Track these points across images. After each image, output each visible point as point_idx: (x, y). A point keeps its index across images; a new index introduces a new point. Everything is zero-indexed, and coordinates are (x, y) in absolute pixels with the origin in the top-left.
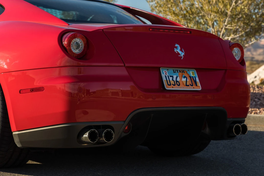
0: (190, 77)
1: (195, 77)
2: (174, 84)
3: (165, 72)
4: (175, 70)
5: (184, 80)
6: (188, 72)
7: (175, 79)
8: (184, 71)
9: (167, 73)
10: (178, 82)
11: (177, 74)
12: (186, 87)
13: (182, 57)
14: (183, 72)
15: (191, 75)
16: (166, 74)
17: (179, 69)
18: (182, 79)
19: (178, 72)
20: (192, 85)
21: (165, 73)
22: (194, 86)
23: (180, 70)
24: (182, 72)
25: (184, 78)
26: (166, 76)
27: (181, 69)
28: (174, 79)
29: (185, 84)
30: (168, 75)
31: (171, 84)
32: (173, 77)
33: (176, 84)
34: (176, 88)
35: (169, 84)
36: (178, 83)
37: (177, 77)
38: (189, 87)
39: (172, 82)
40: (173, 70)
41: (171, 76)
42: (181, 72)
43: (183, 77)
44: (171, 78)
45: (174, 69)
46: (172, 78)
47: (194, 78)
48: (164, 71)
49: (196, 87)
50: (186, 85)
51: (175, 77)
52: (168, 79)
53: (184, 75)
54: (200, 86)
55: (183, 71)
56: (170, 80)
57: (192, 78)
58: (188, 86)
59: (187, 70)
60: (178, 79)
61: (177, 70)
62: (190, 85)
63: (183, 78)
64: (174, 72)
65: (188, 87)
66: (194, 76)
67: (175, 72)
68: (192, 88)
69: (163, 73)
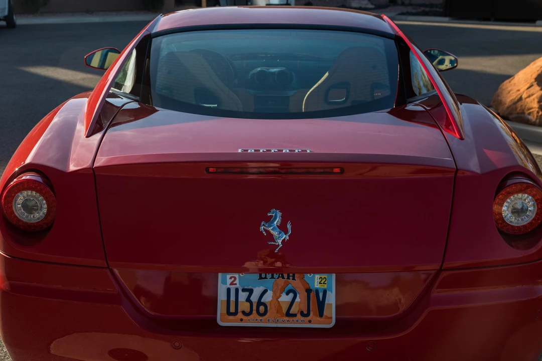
0: (309, 291)
1: (325, 292)
2: (248, 310)
3: (233, 279)
5: (285, 298)
7: (254, 298)
9: (237, 282)
10: (265, 305)
11: (269, 282)
12: (287, 319)
13: (279, 245)
14: (291, 278)
15: (316, 284)
16: (232, 284)
18: (280, 296)
19: (272, 278)
20: (305, 312)
21: (229, 281)
22: (311, 317)
24: (288, 278)
25: (287, 294)
26: (229, 290)
28: (252, 298)
29: (285, 310)
30: (238, 286)
31: (240, 309)
32: (251, 291)
33: (254, 312)
34: (253, 322)
35: (232, 310)
36: (262, 308)
37: (265, 291)
38: (295, 319)
39: (244, 306)
41: (244, 290)
42: (283, 278)
43: (286, 289)
44: (243, 296)
46: (247, 294)
47: (321, 295)
48: (228, 276)
49: (319, 319)
50: (288, 314)
51: (257, 291)
52: (233, 298)
53: (290, 287)
54: (331, 318)
56: (240, 300)
57: (312, 295)
58: (295, 315)
60: (268, 298)
62: (299, 315)
63: (284, 295)
64: (261, 278)
65: (291, 319)
66: (325, 286)
67: (266, 278)
68: (303, 322)
69: (224, 282)
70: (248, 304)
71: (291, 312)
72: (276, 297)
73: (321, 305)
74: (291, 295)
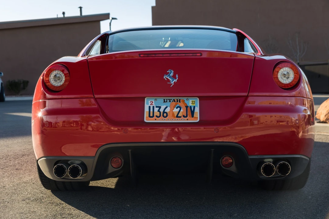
0: (187, 107)
1: (194, 107)
2: (158, 115)
3: (152, 102)
4: (167, 100)
5: (176, 110)
6: (186, 102)
7: (162, 110)
8: (180, 100)
9: (153, 103)
10: (166, 113)
11: (168, 104)
13: (172, 84)
14: (179, 102)
15: (190, 104)
16: (151, 104)
17: (173, 98)
18: (173, 109)
19: (170, 101)
20: (185, 116)
21: (150, 103)
22: (188, 117)
23: (174, 100)
24: (177, 102)
25: (177, 108)
26: (150, 107)
27: (175, 98)
28: (160, 110)
29: (176, 115)
30: (154, 105)
31: (155, 115)
32: (160, 107)
33: (162, 116)
34: (161, 120)
35: (151, 115)
36: (165, 115)
37: (167, 107)
38: (180, 118)
40: (164, 100)
41: (157, 107)
42: (175, 102)
43: (176, 106)
44: (156, 109)
45: (166, 98)
46: (158, 108)
47: (192, 108)
48: (149, 101)
49: (192, 118)
50: (177, 117)
51: (163, 107)
52: (152, 110)
53: (178, 105)
54: (197, 118)
55: (178, 100)
56: (155, 111)
57: (189, 109)
58: (180, 117)
59: (185, 99)
60: (168, 110)
61: (170, 100)
62: (182, 117)
63: (175, 109)
64: (164, 102)
65: (179, 119)
66: (194, 105)
67: (167, 102)
68: (184, 120)
69: (148, 104)
70: (159, 112)
71: (179, 115)
72: (172, 110)
73: (193, 113)
74: (179, 109)
